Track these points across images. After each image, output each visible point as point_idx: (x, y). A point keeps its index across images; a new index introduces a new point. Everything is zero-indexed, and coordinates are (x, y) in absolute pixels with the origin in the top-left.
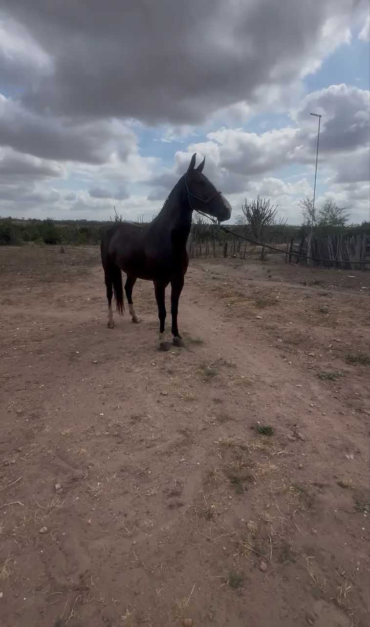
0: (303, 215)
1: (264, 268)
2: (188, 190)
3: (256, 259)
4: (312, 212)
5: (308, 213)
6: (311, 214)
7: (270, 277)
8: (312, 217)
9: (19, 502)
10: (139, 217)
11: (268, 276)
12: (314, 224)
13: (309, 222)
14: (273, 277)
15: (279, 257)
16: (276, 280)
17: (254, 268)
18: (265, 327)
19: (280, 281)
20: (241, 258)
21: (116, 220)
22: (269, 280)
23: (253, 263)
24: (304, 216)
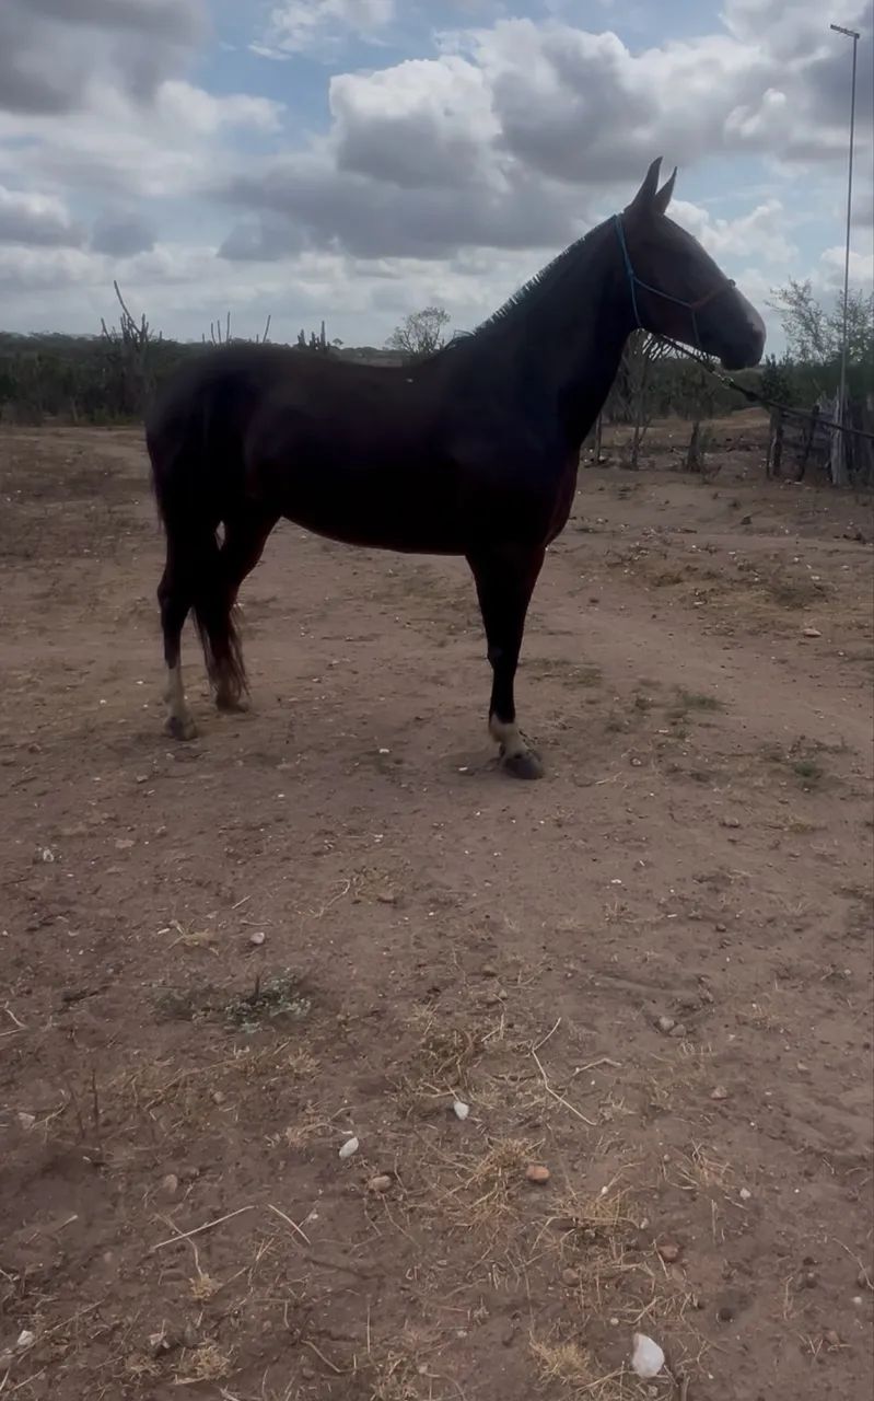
0: (787, 329)
1: (715, 497)
2: (631, 272)
3: (674, 469)
4: (809, 323)
5: (800, 327)
6: (808, 327)
7: (747, 521)
8: (811, 338)
9: (608, 1060)
10: (215, 326)
11: (740, 521)
12: (820, 357)
13: (804, 351)
14: (757, 522)
15: (732, 461)
16: (772, 531)
17: (684, 495)
18: (845, 655)
19: (782, 533)
20: (625, 466)
21: (126, 334)
22: (750, 532)
23: (671, 482)
24: (787, 333)
